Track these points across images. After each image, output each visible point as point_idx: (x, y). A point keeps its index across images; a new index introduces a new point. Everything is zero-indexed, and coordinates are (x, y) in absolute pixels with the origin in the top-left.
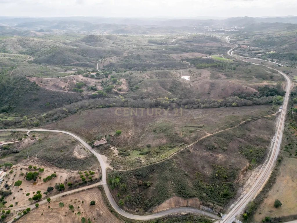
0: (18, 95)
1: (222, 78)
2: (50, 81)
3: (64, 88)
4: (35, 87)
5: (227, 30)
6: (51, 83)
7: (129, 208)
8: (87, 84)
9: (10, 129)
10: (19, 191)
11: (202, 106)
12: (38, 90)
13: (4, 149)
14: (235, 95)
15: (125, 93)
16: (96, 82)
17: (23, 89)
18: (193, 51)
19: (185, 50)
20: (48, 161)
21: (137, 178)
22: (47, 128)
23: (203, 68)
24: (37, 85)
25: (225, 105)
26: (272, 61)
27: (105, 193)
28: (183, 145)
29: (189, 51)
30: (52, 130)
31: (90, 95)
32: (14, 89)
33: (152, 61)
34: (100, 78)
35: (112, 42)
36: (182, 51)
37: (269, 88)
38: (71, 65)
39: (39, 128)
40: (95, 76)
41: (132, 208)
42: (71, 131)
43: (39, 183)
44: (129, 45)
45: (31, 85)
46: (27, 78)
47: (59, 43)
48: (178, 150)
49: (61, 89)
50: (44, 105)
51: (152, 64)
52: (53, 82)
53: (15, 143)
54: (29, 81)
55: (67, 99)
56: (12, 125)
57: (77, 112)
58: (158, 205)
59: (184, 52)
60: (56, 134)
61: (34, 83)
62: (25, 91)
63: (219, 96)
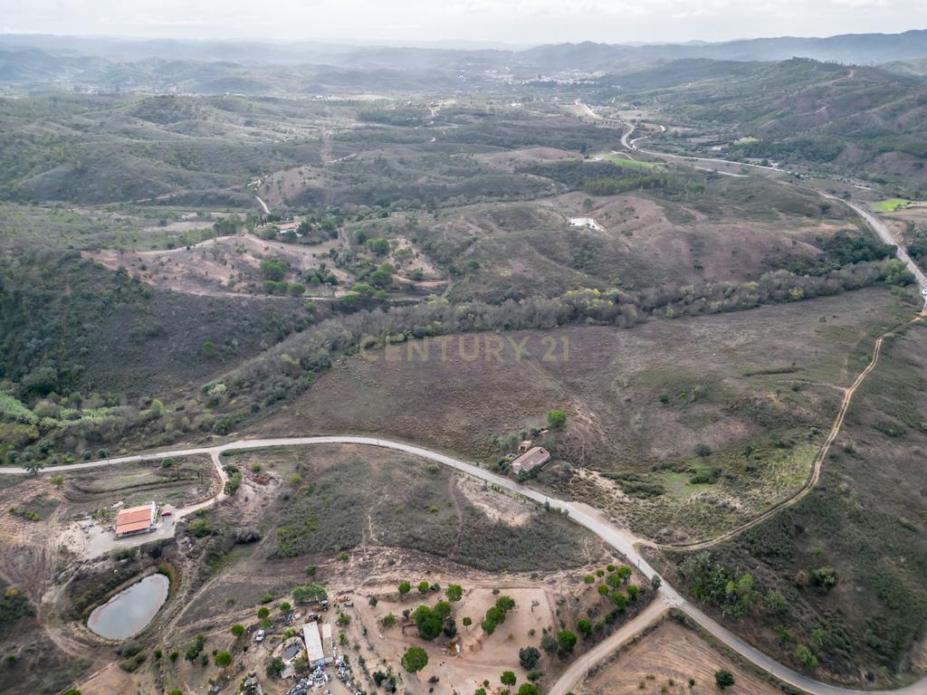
0: (79, 323)
1: (698, 219)
2: (169, 260)
3: (232, 284)
4: (134, 289)
5: (565, 82)
6: (176, 269)
7: (837, 672)
8: (293, 265)
9: (125, 455)
10: (431, 690)
11: (715, 305)
12: (147, 297)
13: (199, 536)
14: (775, 267)
15: (438, 286)
16: (314, 256)
17: (89, 298)
18: (526, 144)
19: (501, 140)
20: (440, 555)
21: (770, 564)
22: (275, 433)
23: (618, 190)
24: (136, 281)
25: (771, 297)
26: (765, 164)
27: (712, 636)
28: (815, 433)
29: (514, 142)
30: (298, 437)
31: (331, 302)
32: (48, 299)
33: (435, 178)
34: (317, 239)
35: (242, 120)
36: (490, 144)
37: (848, 240)
38: (162, 203)
39: (240, 437)
40: (299, 235)
41: (848, 671)
42: (377, 433)
43: (468, 642)
44: (308, 130)
45: (114, 281)
46: (86, 255)
47: (58, 126)
48: (817, 452)
49: (221, 287)
50: (192, 352)
51: (445, 186)
52: (181, 265)
53: (216, 505)
54: (100, 268)
55: (264, 320)
56: (118, 439)
57: (334, 365)
58: (915, 643)
59: (503, 148)
60: (331, 450)
61: (121, 271)
62: (99, 304)
63: (733, 272)
